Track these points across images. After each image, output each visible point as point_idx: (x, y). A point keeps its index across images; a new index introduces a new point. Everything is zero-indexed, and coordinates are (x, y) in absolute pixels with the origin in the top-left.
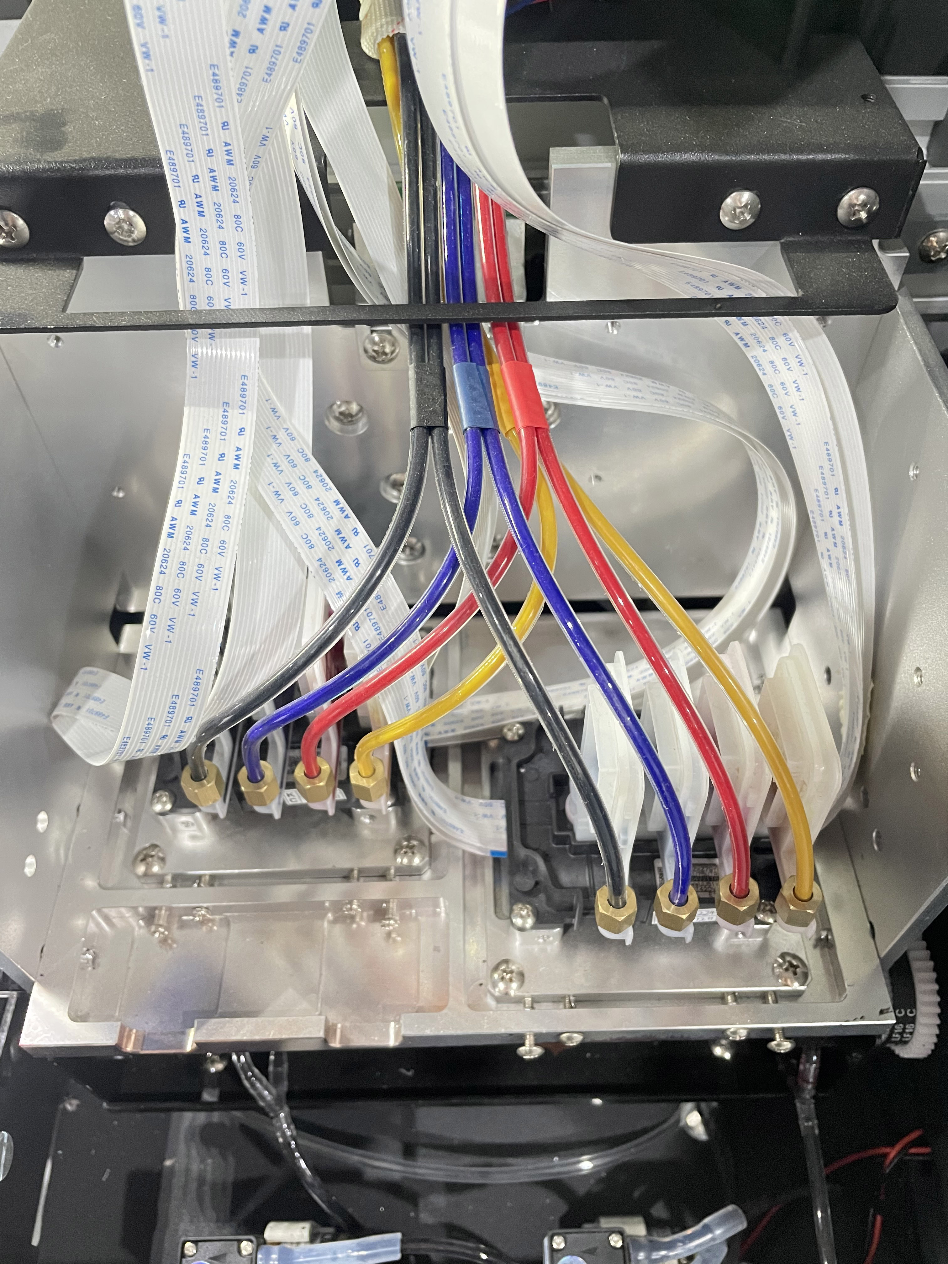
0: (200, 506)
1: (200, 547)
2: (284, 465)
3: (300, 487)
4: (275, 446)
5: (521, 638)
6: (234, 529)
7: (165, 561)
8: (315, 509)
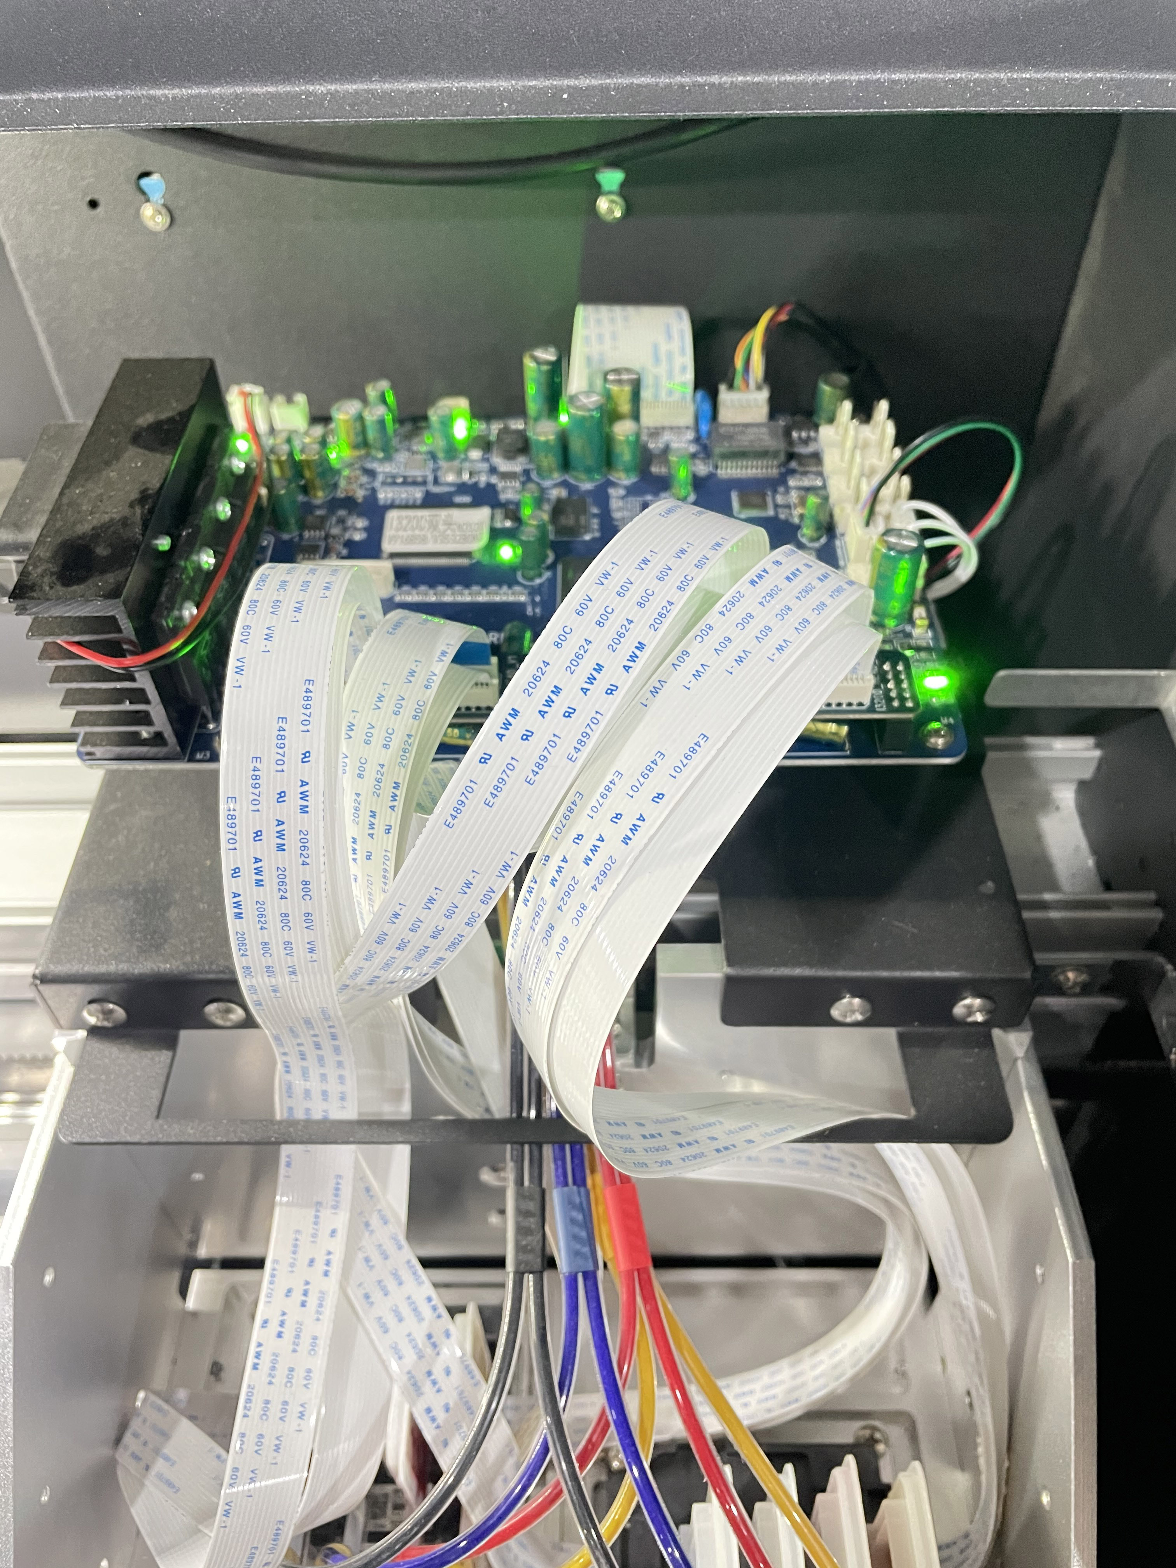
0: (287, 1324)
1: (285, 1380)
2: (376, 1259)
3: (391, 1285)
4: (367, 1234)
5: (609, 1539)
6: (321, 1352)
7: (249, 1401)
8: (406, 1311)
